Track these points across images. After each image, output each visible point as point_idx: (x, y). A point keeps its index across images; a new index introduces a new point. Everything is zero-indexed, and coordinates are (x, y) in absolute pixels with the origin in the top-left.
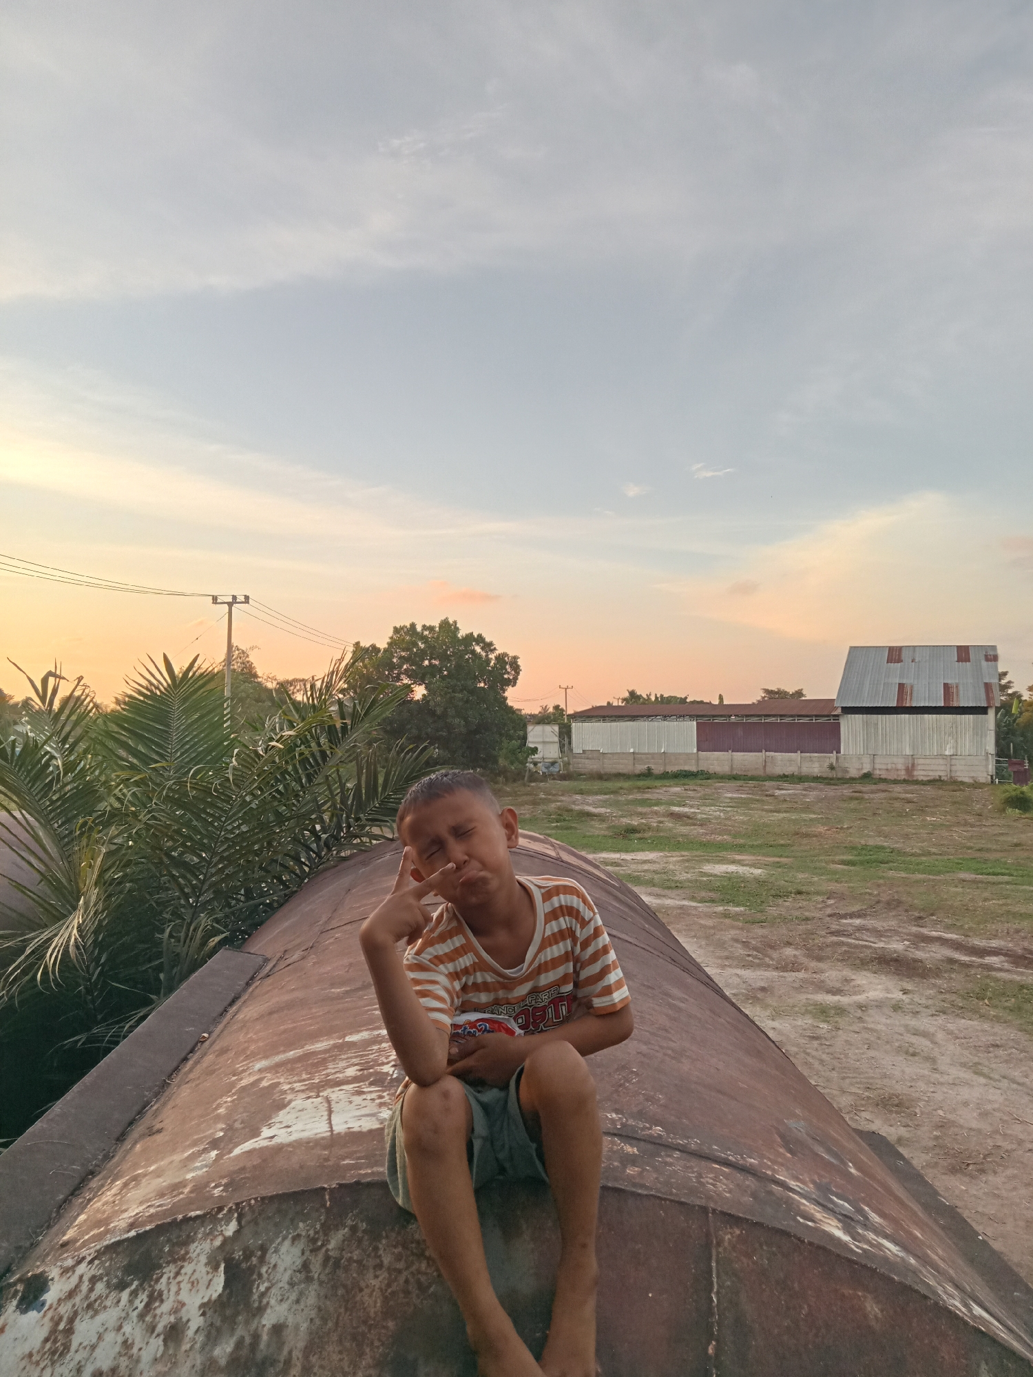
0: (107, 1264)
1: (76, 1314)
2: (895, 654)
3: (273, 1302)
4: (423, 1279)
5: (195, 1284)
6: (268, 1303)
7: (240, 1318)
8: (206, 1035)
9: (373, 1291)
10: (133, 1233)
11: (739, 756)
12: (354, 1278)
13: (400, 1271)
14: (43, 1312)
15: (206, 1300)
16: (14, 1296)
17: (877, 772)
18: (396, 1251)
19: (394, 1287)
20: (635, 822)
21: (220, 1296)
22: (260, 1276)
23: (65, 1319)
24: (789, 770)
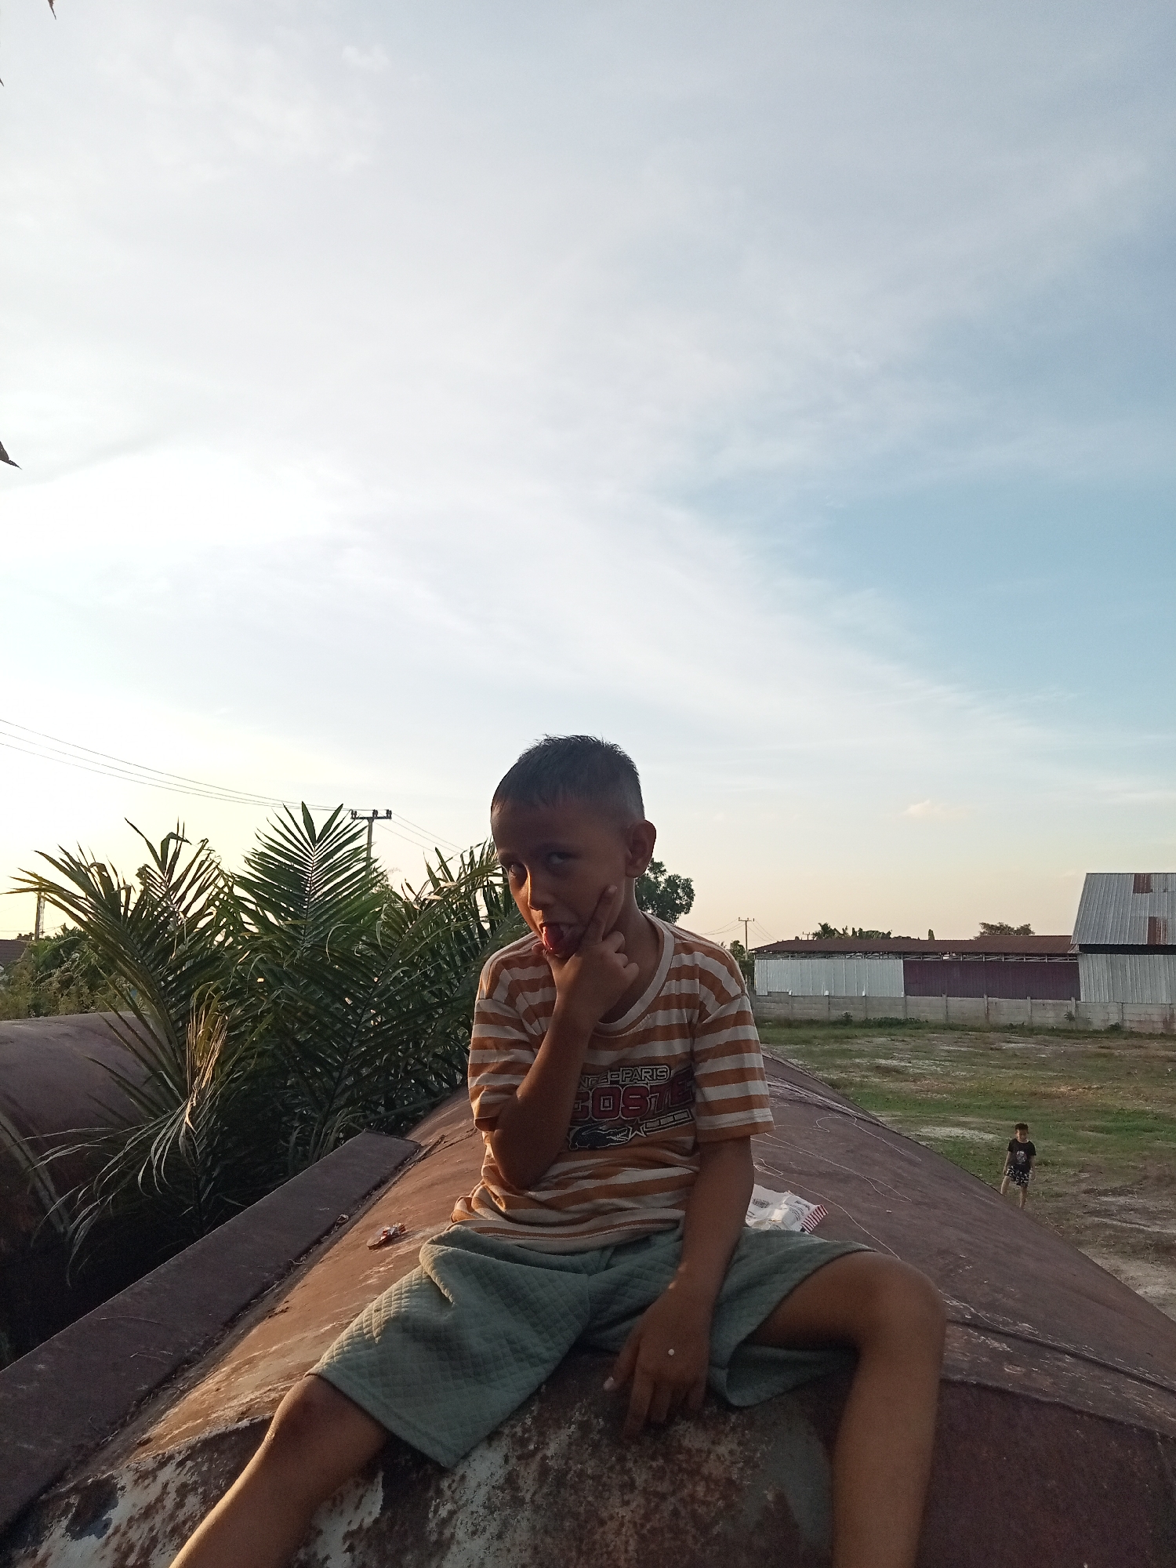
0: (205, 1468)
1: (154, 1541)
2: (1142, 883)
3: (460, 1534)
4: (702, 1510)
5: (338, 1502)
6: (453, 1535)
7: (409, 1557)
8: (344, 1216)
9: (622, 1525)
10: (245, 1423)
11: (955, 1001)
12: (589, 1502)
13: (663, 1497)
14: (105, 1537)
15: (354, 1527)
16: (65, 1513)
17: (1128, 1024)
18: (654, 1464)
19: (654, 1523)
20: (834, 1076)
21: (376, 1521)
22: (439, 1493)
23: (137, 1549)
24: (1019, 1019)
